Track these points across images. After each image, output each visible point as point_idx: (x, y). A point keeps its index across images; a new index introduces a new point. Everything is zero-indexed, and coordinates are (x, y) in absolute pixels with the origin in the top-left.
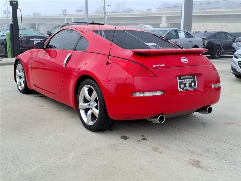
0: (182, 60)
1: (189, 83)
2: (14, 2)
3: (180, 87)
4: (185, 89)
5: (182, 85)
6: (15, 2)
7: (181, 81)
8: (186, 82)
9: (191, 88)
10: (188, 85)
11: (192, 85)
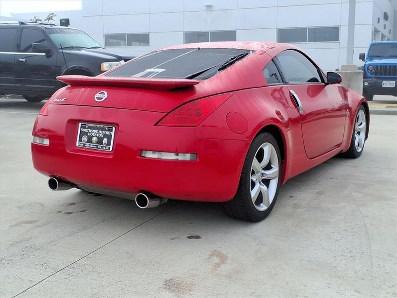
0: (97, 96)
1: (98, 137)
3: (80, 140)
5: (85, 139)
7: (86, 130)
8: (93, 134)
9: (99, 147)
10: (94, 139)
11: (104, 142)
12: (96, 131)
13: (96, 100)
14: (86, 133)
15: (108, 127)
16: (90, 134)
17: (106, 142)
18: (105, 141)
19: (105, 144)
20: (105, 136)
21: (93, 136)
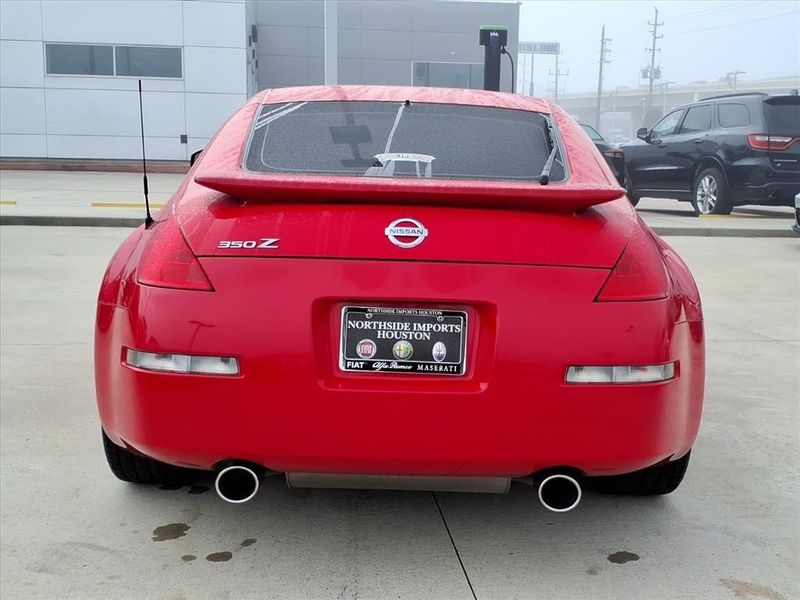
0: (392, 231)
1: (413, 342)
2: (492, 31)
3: (351, 353)
4: (379, 365)
5: (367, 349)
6: (497, 31)
7: (366, 325)
8: (394, 335)
9: (420, 368)
10: (402, 348)
11: (435, 352)
12: (406, 326)
13: (395, 241)
14: (371, 334)
15: (444, 314)
16: (385, 335)
17: (443, 352)
18: (439, 349)
19: (440, 358)
20: (437, 337)
21: (395, 341)
